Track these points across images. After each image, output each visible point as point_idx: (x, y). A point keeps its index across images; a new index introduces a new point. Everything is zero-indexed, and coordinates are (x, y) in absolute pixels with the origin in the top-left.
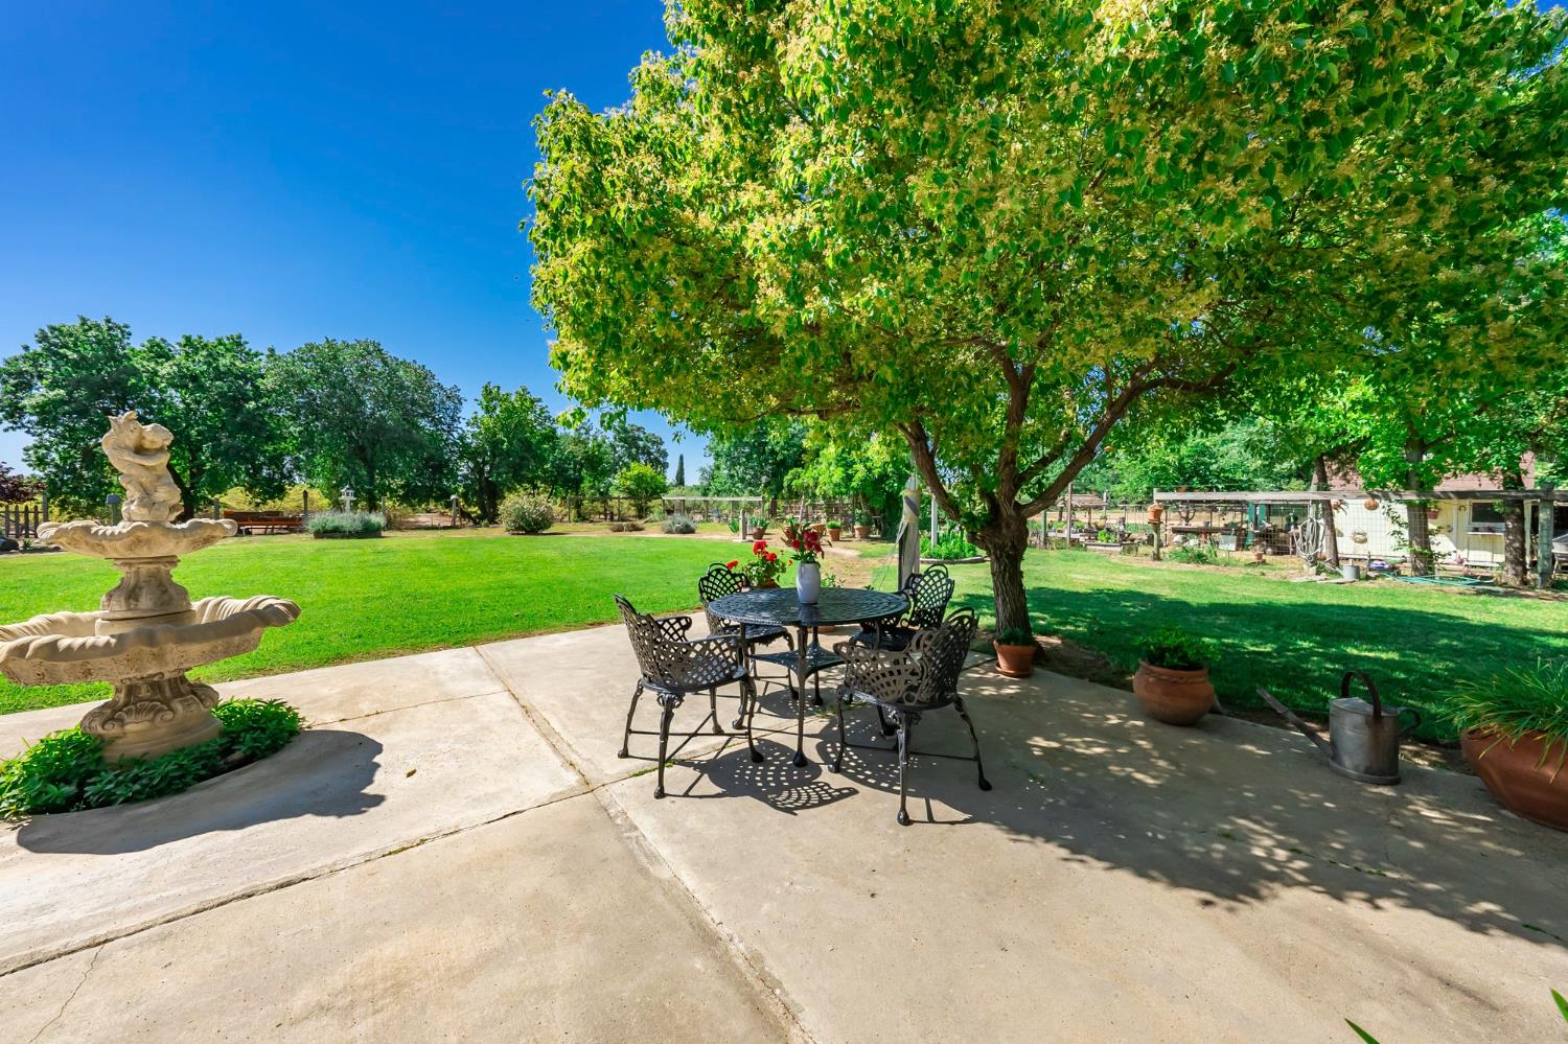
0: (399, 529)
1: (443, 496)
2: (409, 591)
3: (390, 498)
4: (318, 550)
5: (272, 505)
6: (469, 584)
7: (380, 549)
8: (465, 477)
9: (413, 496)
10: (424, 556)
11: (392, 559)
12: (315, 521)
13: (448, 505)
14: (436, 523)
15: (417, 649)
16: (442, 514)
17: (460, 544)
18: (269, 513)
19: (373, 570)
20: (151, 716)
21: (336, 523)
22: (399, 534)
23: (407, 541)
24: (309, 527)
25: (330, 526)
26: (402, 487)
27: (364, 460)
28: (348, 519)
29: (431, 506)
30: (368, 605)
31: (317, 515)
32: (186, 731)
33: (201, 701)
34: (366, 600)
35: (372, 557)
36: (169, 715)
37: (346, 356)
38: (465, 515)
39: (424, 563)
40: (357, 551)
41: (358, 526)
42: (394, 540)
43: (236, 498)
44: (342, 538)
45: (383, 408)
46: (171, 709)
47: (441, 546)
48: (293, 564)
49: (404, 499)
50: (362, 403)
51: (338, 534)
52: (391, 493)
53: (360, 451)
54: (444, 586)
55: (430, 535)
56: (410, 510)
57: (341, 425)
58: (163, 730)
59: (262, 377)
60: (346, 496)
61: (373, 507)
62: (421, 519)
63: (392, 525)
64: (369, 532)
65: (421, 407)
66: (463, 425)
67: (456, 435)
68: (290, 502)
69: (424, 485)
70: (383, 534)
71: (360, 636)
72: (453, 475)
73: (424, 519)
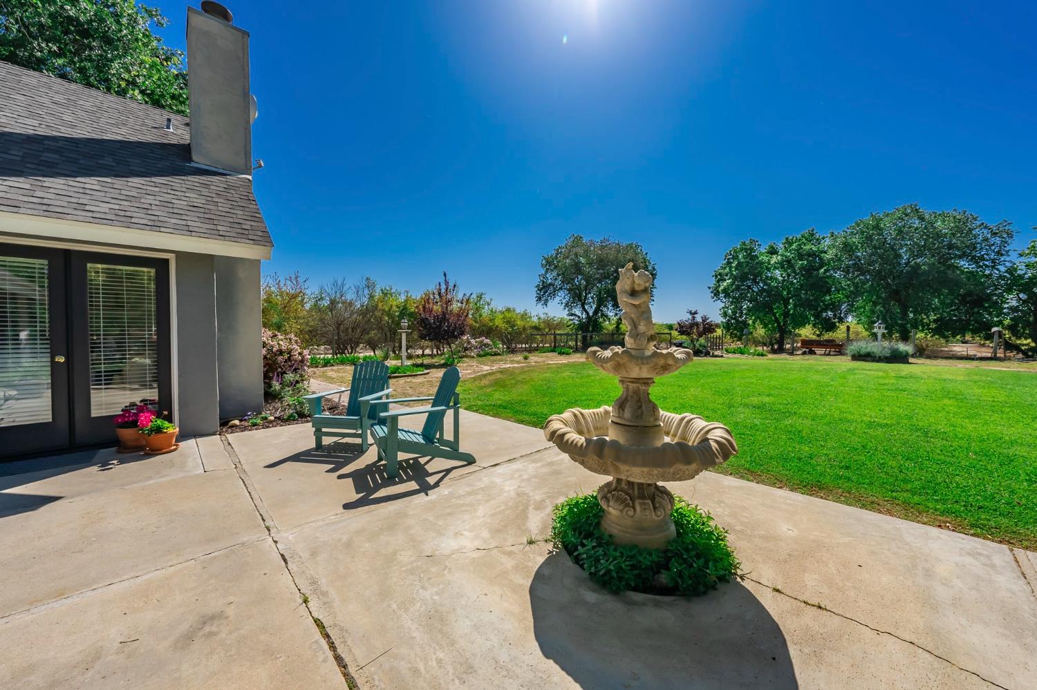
0: (929, 357)
1: (983, 330)
2: (921, 424)
3: (922, 331)
4: (850, 370)
5: (827, 336)
6: (1010, 433)
7: (903, 374)
8: (1014, 309)
9: (946, 329)
10: (950, 386)
11: (912, 385)
12: (853, 348)
13: (989, 337)
14: (971, 353)
15: (911, 511)
16: (983, 345)
17: (1002, 379)
18: (827, 341)
19: (889, 393)
20: (621, 507)
21: (869, 350)
22: (928, 361)
23: (933, 369)
24: (848, 352)
25: (863, 351)
26: (935, 321)
27: (899, 301)
28: (880, 347)
29: (968, 337)
30: (871, 431)
31: (855, 343)
32: (642, 529)
33: (655, 508)
34: (870, 425)
35: (892, 381)
36: (631, 513)
37: (886, 223)
38: (1009, 346)
39: (947, 394)
40: (881, 374)
41: (887, 353)
42: (921, 368)
43: (807, 332)
44: (873, 361)
45: (919, 256)
46: (634, 507)
47: (976, 378)
48: (825, 379)
49: (936, 332)
50: (900, 256)
51: (869, 359)
52: (923, 326)
53: (895, 295)
54: (970, 427)
55: (962, 365)
56: (943, 341)
57: (879, 276)
58: (628, 522)
59: (825, 252)
60: (879, 329)
61: (905, 338)
62: (955, 349)
63: (921, 352)
64: (897, 358)
65: (958, 249)
66: (1013, 256)
67: (1002, 269)
68: (839, 334)
69: (960, 320)
70: (911, 360)
71: (847, 468)
72: (997, 307)
73: (959, 348)
